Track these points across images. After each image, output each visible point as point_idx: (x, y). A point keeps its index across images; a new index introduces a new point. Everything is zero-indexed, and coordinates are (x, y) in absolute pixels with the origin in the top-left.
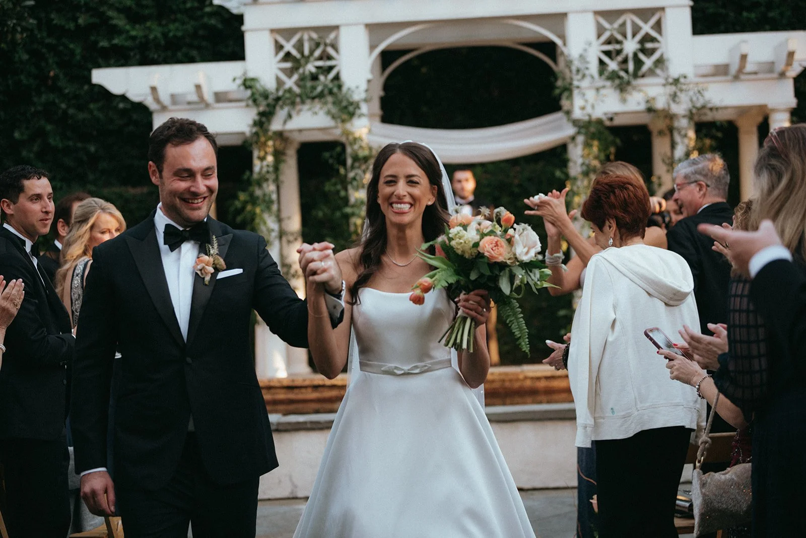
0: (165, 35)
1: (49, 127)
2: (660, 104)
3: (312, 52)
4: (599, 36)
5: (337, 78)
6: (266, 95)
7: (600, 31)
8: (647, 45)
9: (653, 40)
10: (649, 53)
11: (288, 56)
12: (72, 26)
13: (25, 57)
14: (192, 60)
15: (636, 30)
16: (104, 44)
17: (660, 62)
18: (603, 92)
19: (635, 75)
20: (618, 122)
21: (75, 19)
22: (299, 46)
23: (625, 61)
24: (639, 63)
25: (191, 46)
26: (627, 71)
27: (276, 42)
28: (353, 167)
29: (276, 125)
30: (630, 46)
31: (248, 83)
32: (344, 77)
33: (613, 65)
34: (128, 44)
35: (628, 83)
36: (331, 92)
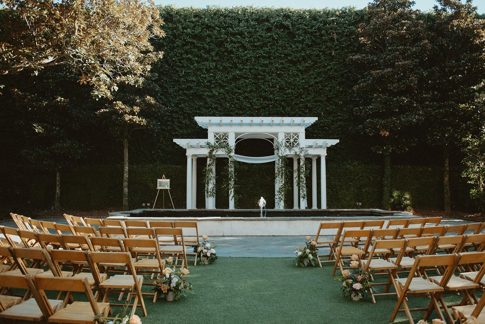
0: (187, 132)
1: (160, 151)
2: (298, 153)
3: (222, 138)
4: (285, 138)
5: (228, 144)
6: (212, 146)
7: (285, 137)
8: (295, 140)
9: (297, 139)
10: (296, 142)
11: (217, 138)
12: (167, 129)
13: (156, 135)
14: (193, 138)
15: (293, 137)
16: (174, 133)
17: (298, 144)
18: (286, 150)
19: (293, 147)
20: (288, 157)
21: (168, 128)
22: (220, 136)
23: (290, 144)
24: (293, 144)
25: (193, 135)
26: (291, 146)
27: (215, 135)
28: (230, 164)
29: (214, 153)
30: (292, 140)
31: (208, 144)
32: (229, 144)
33: (288, 144)
34: (179, 134)
35: (291, 148)
36: (226, 147)
